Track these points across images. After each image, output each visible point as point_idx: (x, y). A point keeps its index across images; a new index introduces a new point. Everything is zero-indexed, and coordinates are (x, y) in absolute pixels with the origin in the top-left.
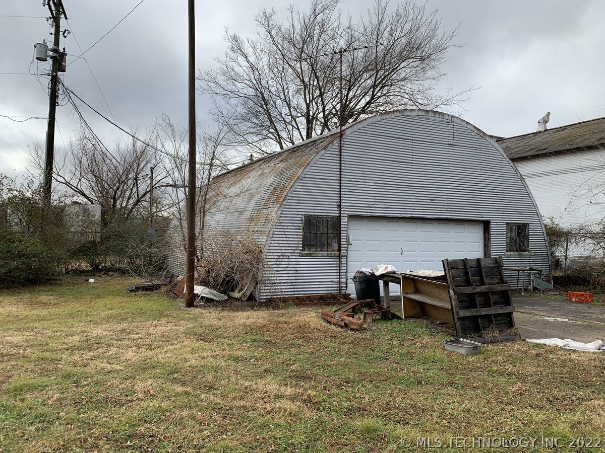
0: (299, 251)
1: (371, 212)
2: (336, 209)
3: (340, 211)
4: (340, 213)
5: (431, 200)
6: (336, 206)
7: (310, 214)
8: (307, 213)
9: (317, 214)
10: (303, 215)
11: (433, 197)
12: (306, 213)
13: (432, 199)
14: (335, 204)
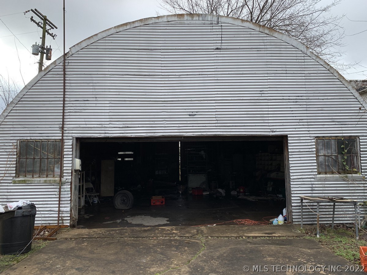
0: (12, 178)
1: (105, 133)
2: (59, 132)
3: (63, 133)
4: (63, 136)
5: (190, 115)
6: (58, 129)
7: (26, 138)
8: (23, 138)
9: (35, 138)
10: (18, 140)
11: (192, 112)
12: (21, 138)
13: (191, 113)
14: (58, 126)
